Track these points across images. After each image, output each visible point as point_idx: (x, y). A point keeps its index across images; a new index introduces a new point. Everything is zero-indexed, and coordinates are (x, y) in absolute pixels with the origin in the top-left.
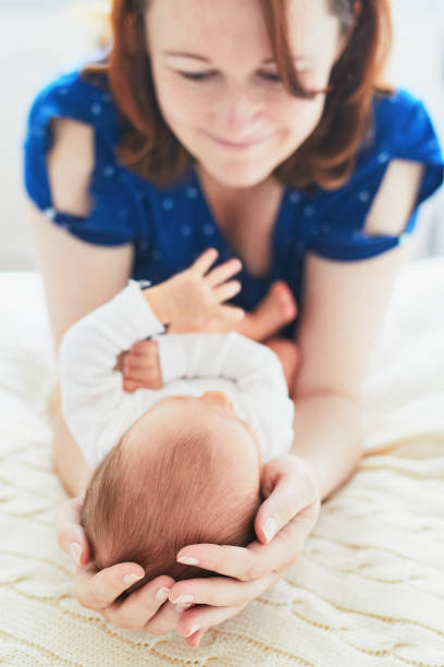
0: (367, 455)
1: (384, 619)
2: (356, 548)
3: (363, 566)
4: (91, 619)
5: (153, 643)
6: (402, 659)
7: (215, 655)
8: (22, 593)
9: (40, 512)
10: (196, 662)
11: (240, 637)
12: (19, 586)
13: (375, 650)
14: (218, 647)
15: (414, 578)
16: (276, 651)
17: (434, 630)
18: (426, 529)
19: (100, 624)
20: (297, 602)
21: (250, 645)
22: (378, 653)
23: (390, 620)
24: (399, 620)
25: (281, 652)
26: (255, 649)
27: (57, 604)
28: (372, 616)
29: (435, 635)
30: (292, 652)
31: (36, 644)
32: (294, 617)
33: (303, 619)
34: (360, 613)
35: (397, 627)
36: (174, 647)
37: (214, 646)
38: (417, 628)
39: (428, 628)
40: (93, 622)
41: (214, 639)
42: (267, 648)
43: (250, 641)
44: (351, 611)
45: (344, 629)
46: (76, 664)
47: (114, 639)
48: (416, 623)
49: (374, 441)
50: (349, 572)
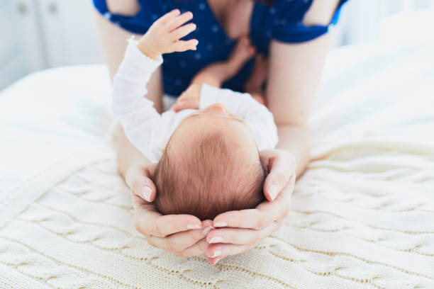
0: (313, 160)
1: (328, 254)
2: (308, 213)
3: (313, 223)
4: (142, 259)
5: (181, 271)
6: (340, 276)
7: (222, 279)
8: (98, 247)
9: (108, 198)
10: (210, 284)
11: (237, 268)
12: (96, 243)
13: (323, 273)
14: (223, 274)
15: (345, 228)
16: (260, 275)
17: (360, 258)
18: (351, 200)
19: (147, 261)
20: (272, 246)
21: (243, 273)
22: (325, 274)
23: (332, 254)
24: (337, 254)
25: (263, 276)
26: (247, 274)
27: (121, 252)
28: (320, 252)
29: (360, 261)
30: (271, 275)
31: (108, 276)
32: (271, 255)
33: (276, 256)
34: (313, 251)
35: (336, 258)
36: (195, 274)
37: (220, 274)
38: (349, 257)
39: (356, 257)
40: (143, 261)
41: (221, 270)
42: (254, 274)
43: (244, 270)
44: (306, 250)
45: (303, 261)
46: (133, 286)
47: (156, 269)
48: (348, 255)
49: (316, 152)
50: (304, 227)
